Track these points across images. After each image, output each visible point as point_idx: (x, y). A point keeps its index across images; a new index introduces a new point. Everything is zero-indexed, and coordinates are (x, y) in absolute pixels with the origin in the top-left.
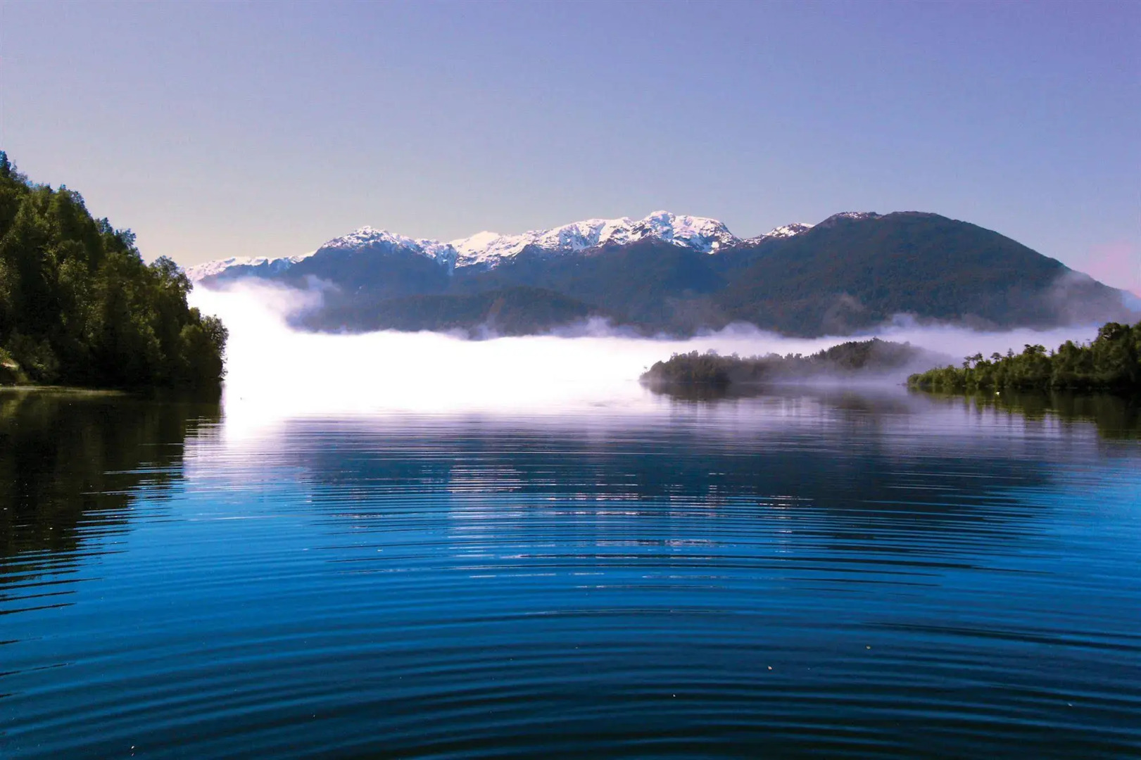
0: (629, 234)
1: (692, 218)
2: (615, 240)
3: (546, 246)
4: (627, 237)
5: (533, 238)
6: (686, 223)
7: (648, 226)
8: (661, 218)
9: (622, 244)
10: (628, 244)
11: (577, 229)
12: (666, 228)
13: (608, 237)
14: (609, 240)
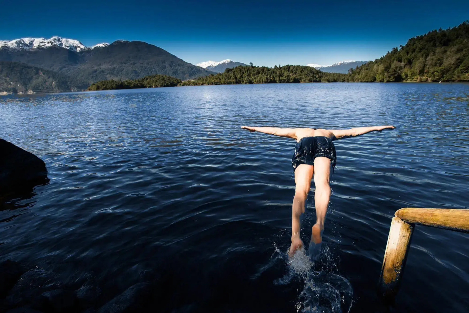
0: (46, 44)
1: (69, 40)
2: (41, 46)
3: (11, 47)
4: (46, 45)
5: (4, 43)
6: (67, 41)
7: (53, 41)
8: (57, 39)
9: (44, 47)
10: (46, 47)
11: (23, 41)
12: (60, 42)
13: (38, 44)
14: (39, 46)
